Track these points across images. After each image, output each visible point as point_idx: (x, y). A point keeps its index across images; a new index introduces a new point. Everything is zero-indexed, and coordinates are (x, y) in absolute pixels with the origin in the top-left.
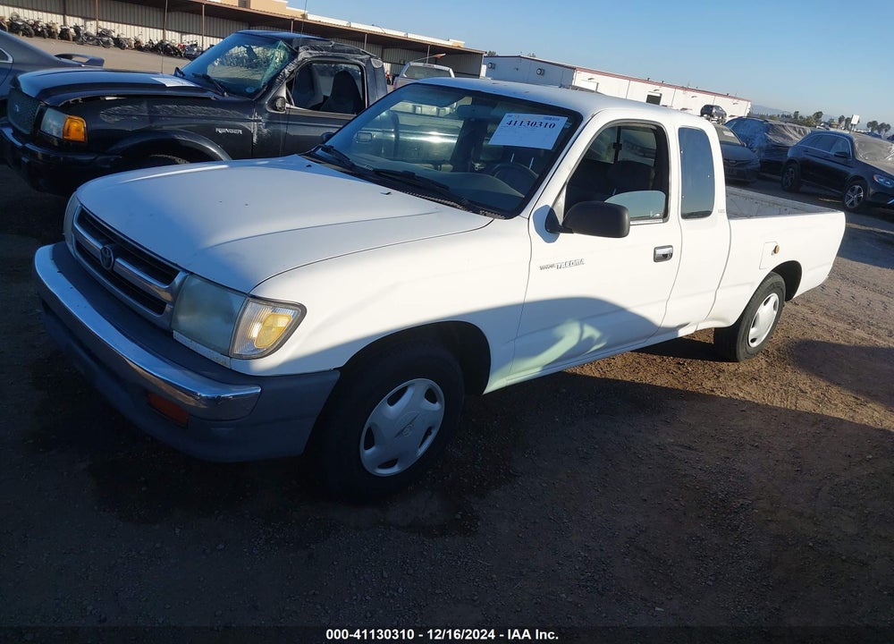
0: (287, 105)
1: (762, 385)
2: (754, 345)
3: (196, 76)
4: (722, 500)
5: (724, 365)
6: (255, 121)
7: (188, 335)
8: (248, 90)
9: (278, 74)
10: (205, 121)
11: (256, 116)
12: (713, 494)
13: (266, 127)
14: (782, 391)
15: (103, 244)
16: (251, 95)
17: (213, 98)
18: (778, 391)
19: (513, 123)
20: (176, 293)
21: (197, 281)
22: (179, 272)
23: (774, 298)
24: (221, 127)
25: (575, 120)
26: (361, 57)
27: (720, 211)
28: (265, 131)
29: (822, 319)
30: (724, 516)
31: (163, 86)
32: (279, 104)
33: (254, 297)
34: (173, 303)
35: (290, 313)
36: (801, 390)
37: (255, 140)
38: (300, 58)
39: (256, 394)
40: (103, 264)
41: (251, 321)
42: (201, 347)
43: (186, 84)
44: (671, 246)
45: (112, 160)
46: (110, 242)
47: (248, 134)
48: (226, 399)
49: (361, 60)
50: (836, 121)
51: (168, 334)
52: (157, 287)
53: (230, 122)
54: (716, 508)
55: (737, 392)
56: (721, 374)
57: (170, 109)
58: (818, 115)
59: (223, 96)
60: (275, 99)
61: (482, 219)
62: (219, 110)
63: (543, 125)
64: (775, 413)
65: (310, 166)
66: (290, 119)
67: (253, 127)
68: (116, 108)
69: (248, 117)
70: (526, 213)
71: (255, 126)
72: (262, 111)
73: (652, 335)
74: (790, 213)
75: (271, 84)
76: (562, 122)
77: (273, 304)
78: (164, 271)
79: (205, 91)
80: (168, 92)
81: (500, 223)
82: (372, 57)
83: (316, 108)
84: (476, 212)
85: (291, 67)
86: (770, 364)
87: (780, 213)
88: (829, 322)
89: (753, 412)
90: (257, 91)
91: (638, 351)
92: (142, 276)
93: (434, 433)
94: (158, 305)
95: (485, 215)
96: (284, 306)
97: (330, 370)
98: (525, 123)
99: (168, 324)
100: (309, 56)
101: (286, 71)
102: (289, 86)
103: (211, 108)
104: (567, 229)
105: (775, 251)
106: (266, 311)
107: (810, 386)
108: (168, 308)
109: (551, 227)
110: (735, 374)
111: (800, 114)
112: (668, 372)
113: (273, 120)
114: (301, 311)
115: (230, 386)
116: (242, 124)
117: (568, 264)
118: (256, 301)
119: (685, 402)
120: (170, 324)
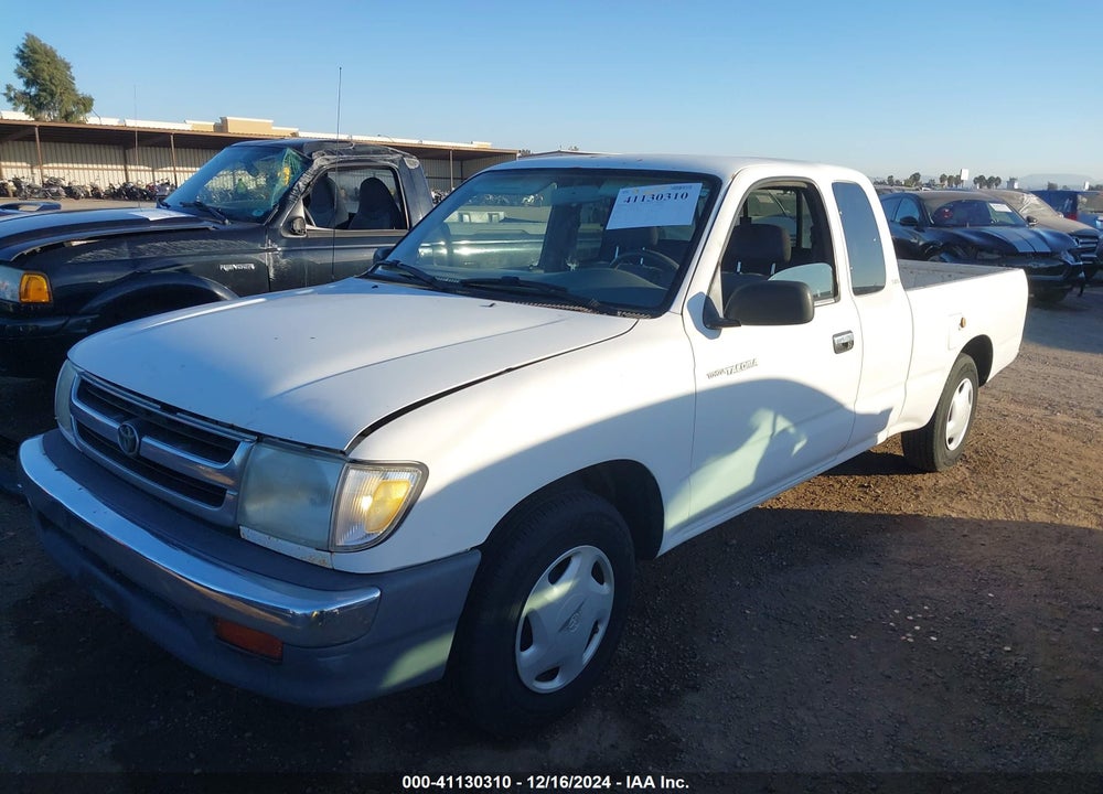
0: (308, 227)
1: (974, 500)
2: (952, 447)
3: (185, 205)
4: (989, 662)
5: (919, 479)
6: (268, 250)
7: (264, 529)
8: (254, 214)
9: (291, 189)
10: (205, 259)
11: (270, 244)
12: (974, 655)
13: (284, 257)
14: (1002, 504)
15: (117, 421)
16: (260, 220)
17: (211, 228)
18: (998, 505)
19: (632, 199)
20: (239, 475)
21: (266, 452)
22: (239, 443)
23: (968, 384)
24: (226, 263)
25: (712, 186)
26: (392, 157)
27: (895, 282)
28: (284, 261)
29: (1012, 407)
30: (999, 683)
31: (146, 221)
32: (297, 226)
33: (355, 462)
34: (236, 488)
35: (406, 476)
36: (1024, 498)
37: (272, 275)
38: (315, 166)
39: (377, 599)
40: (125, 449)
41: (356, 494)
42: (283, 542)
43: (174, 215)
44: (850, 332)
45: (89, 321)
46: (128, 416)
47: (263, 268)
48: (331, 614)
49: (392, 161)
50: (938, 182)
51: (234, 532)
52: (207, 468)
53: (237, 256)
54: (985, 674)
55: (948, 513)
56: (919, 493)
57: (158, 248)
58: (916, 177)
59: (224, 224)
60: (291, 221)
61: (621, 323)
62: (222, 242)
63: (673, 196)
64: (1005, 533)
65: (376, 287)
66: (313, 243)
67: (267, 259)
68: (87, 255)
69: (259, 246)
70: (677, 306)
71: (270, 257)
72: (276, 238)
73: (842, 450)
74: (956, 279)
75: (284, 202)
76: (696, 189)
77: (382, 468)
78: (216, 444)
79: (201, 221)
80: (153, 227)
81: (646, 324)
82: (404, 156)
83: (344, 226)
84: (613, 313)
85: (306, 178)
86: (973, 471)
87: (943, 281)
88: (1021, 409)
89: (978, 536)
90: (267, 214)
91: (827, 474)
92: (182, 455)
93: (602, 629)
94: (214, 494)
95: (624, 316)
96: (397, 468)
97: (466, 552)
98: (648, 198)
99: (231, 518)
100: (326, 163)
101: (300, 183)
102: (306, 204)
103: (210, 241)
104: (733, 320)
105: (962, 325)
106: (373, 480)
107: (1034, 492)
108: (230, 495)
109: (711, 322)
110: (936, 490)
111: (895, 179)
112: (853, 499)
113: (292, 247)
114: (422, 470)
115: (335, 594)
116: (253, 256)
117: (739, 367)
118: (360, 466)
119: (889, 535)
120: (236, 518)
